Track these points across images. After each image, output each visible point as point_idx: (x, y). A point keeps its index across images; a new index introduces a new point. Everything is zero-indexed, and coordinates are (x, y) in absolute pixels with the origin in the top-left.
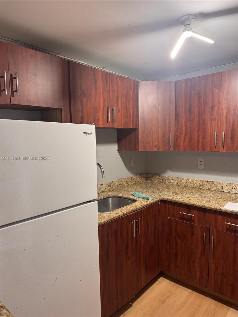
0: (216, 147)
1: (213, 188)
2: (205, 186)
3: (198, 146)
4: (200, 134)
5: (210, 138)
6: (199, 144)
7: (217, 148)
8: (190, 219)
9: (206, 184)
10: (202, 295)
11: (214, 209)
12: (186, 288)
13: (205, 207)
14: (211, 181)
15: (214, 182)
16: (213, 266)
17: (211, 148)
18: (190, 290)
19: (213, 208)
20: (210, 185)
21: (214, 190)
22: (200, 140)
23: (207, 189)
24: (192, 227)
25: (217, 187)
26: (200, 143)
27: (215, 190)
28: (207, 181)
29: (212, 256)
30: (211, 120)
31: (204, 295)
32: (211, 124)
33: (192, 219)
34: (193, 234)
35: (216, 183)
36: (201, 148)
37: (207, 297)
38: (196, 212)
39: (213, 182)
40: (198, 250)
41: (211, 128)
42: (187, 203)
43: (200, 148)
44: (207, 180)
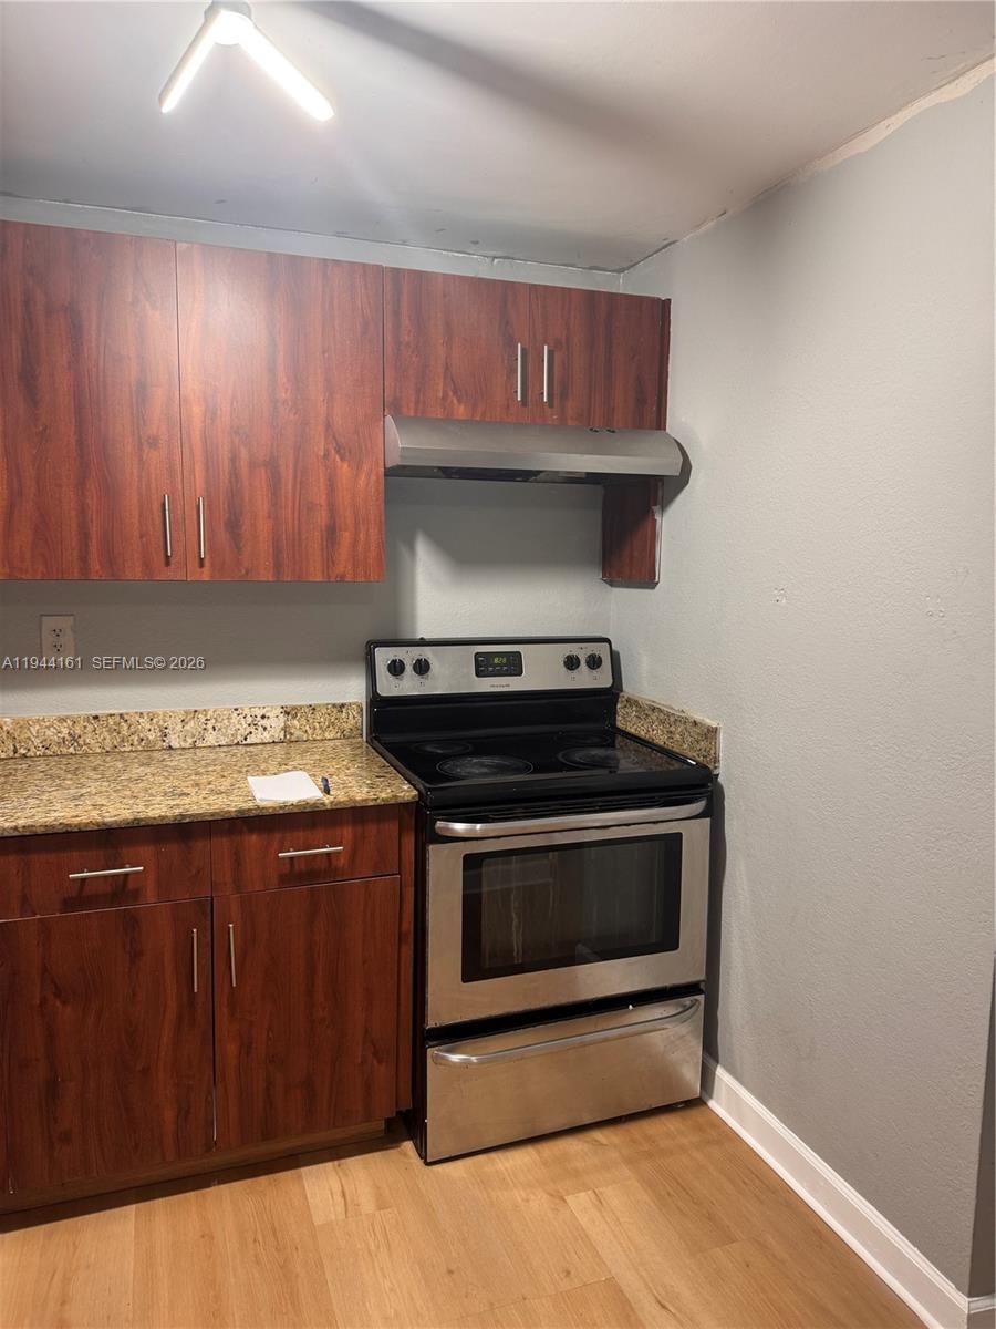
0: (167, 560)
1: (123, 741)
2: (88, 741)
3: (84, 559)
4: (89, 501)
5: (139, 521)
6: (87, 545)
7: (173, 566)
8: (121, 890)
9: (90, 728)
10: (187, 1194)
11: (233, 815)
12: (108, 1212)
13: (191, 815)
14: (111, 712)
15: (127, 714)
16: (232, 1049)
17: (147, 565)
18: (134, 1207)
19: (229, 812)
20: (110, 731)
21: (128, 749)
22: (94, 530)
23: (98, 750)
24: (131, 922)
25: (141, 735)
26: (94, 541)
27: (131, 751)
28: (96, 718)
29: (225, 1010)
30: (141, 444)
31: (193, 1190)
32: (141, 459)
33: (131, 885)
34: (136, 955)
35: (137, 718)
36: (98, 567)
37: (209, 1186)
38: (146, 851)
39: (121, 716)
40: (164, 1011)
41: (140, 477)
42: (104, 824)
43: (95, 565)
44: (94, 713)
